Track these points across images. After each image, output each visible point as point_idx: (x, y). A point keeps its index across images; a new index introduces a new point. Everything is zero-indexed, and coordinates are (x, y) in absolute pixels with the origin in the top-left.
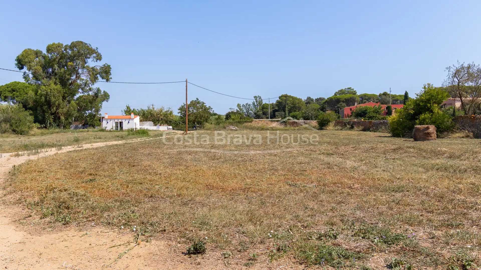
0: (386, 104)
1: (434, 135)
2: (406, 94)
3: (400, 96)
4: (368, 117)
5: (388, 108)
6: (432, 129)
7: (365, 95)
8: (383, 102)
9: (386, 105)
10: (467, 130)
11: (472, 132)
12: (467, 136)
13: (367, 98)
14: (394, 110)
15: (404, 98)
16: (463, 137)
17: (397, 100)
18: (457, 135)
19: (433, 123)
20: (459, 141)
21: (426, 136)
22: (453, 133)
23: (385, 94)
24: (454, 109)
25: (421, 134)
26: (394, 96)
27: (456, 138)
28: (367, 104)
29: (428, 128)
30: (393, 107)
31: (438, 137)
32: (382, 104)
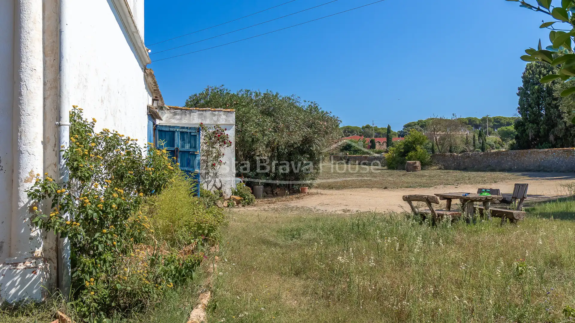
0: (369, 137)
1: (419, 168)
2: (389, 127)
3: (383, 129)
4: (353, 151)
5: (372, 142)
6: (418, 163)
7: (348, 128)
8: (367, 135)
9: (369, 139)
10: (441, 164)
11: (443, 165)
12: (440, 169)
13: (350, 130)
14: (378, 144)
15: (386, 131)
16: (438, 169)
17: (379, 133)
18: (434, 167)
19: (418, 159)
20: (435, 172)
21: (415, 168)
22: (431, 167)
23: (368, 127)
24: (433, 143)
25: (411, 167)
26: (376, 129)
27: (433, 170)
28: (351, 137)
29: (415, 163)
30: (376, 140)
31: (422, 169)
32: (366, 136)
